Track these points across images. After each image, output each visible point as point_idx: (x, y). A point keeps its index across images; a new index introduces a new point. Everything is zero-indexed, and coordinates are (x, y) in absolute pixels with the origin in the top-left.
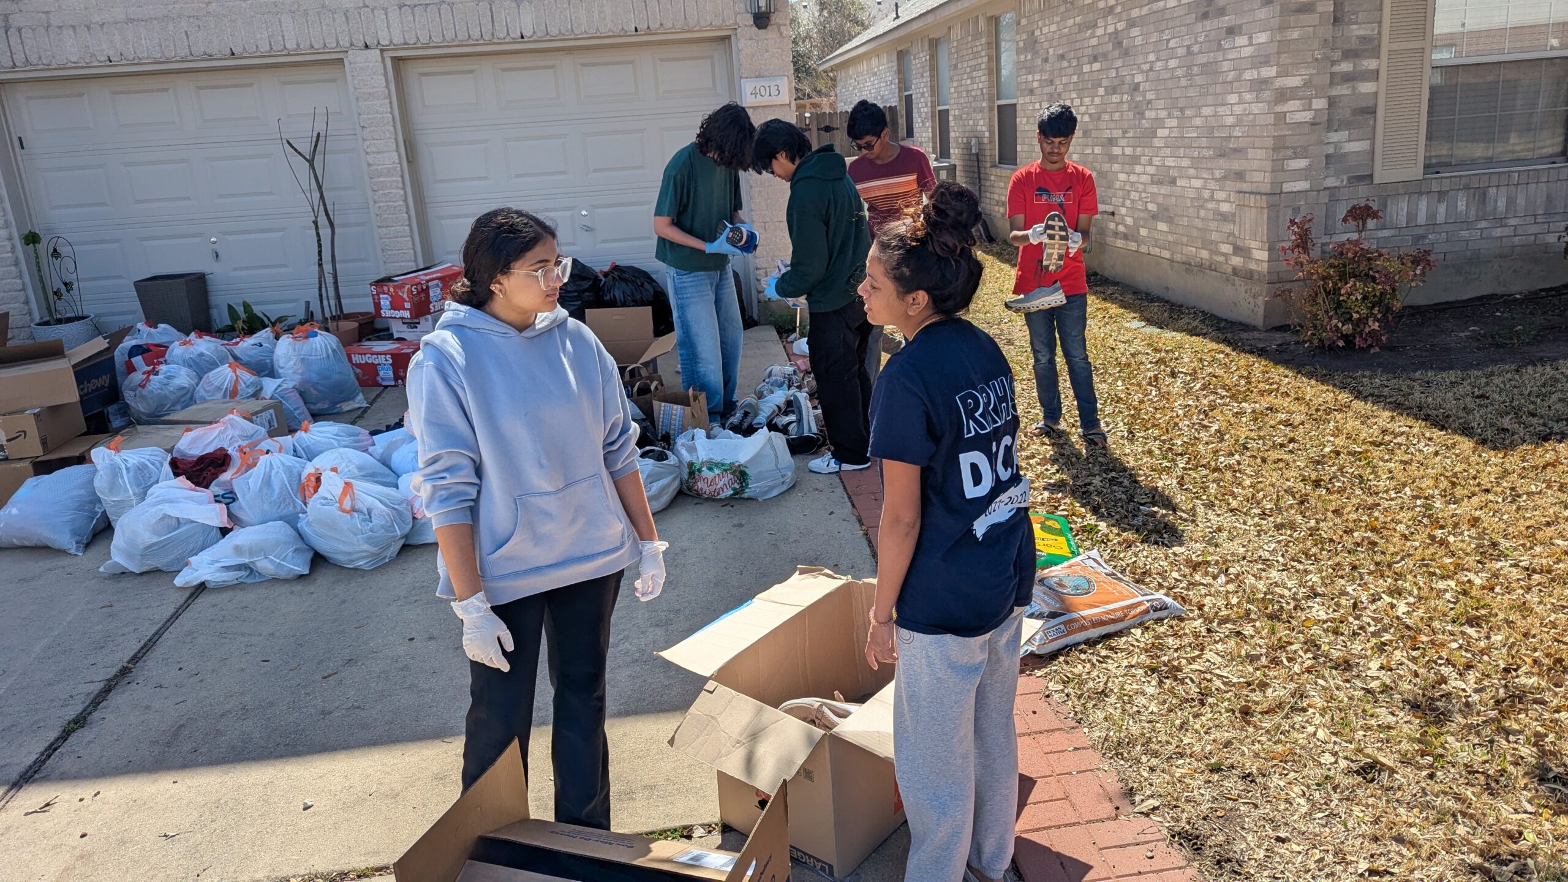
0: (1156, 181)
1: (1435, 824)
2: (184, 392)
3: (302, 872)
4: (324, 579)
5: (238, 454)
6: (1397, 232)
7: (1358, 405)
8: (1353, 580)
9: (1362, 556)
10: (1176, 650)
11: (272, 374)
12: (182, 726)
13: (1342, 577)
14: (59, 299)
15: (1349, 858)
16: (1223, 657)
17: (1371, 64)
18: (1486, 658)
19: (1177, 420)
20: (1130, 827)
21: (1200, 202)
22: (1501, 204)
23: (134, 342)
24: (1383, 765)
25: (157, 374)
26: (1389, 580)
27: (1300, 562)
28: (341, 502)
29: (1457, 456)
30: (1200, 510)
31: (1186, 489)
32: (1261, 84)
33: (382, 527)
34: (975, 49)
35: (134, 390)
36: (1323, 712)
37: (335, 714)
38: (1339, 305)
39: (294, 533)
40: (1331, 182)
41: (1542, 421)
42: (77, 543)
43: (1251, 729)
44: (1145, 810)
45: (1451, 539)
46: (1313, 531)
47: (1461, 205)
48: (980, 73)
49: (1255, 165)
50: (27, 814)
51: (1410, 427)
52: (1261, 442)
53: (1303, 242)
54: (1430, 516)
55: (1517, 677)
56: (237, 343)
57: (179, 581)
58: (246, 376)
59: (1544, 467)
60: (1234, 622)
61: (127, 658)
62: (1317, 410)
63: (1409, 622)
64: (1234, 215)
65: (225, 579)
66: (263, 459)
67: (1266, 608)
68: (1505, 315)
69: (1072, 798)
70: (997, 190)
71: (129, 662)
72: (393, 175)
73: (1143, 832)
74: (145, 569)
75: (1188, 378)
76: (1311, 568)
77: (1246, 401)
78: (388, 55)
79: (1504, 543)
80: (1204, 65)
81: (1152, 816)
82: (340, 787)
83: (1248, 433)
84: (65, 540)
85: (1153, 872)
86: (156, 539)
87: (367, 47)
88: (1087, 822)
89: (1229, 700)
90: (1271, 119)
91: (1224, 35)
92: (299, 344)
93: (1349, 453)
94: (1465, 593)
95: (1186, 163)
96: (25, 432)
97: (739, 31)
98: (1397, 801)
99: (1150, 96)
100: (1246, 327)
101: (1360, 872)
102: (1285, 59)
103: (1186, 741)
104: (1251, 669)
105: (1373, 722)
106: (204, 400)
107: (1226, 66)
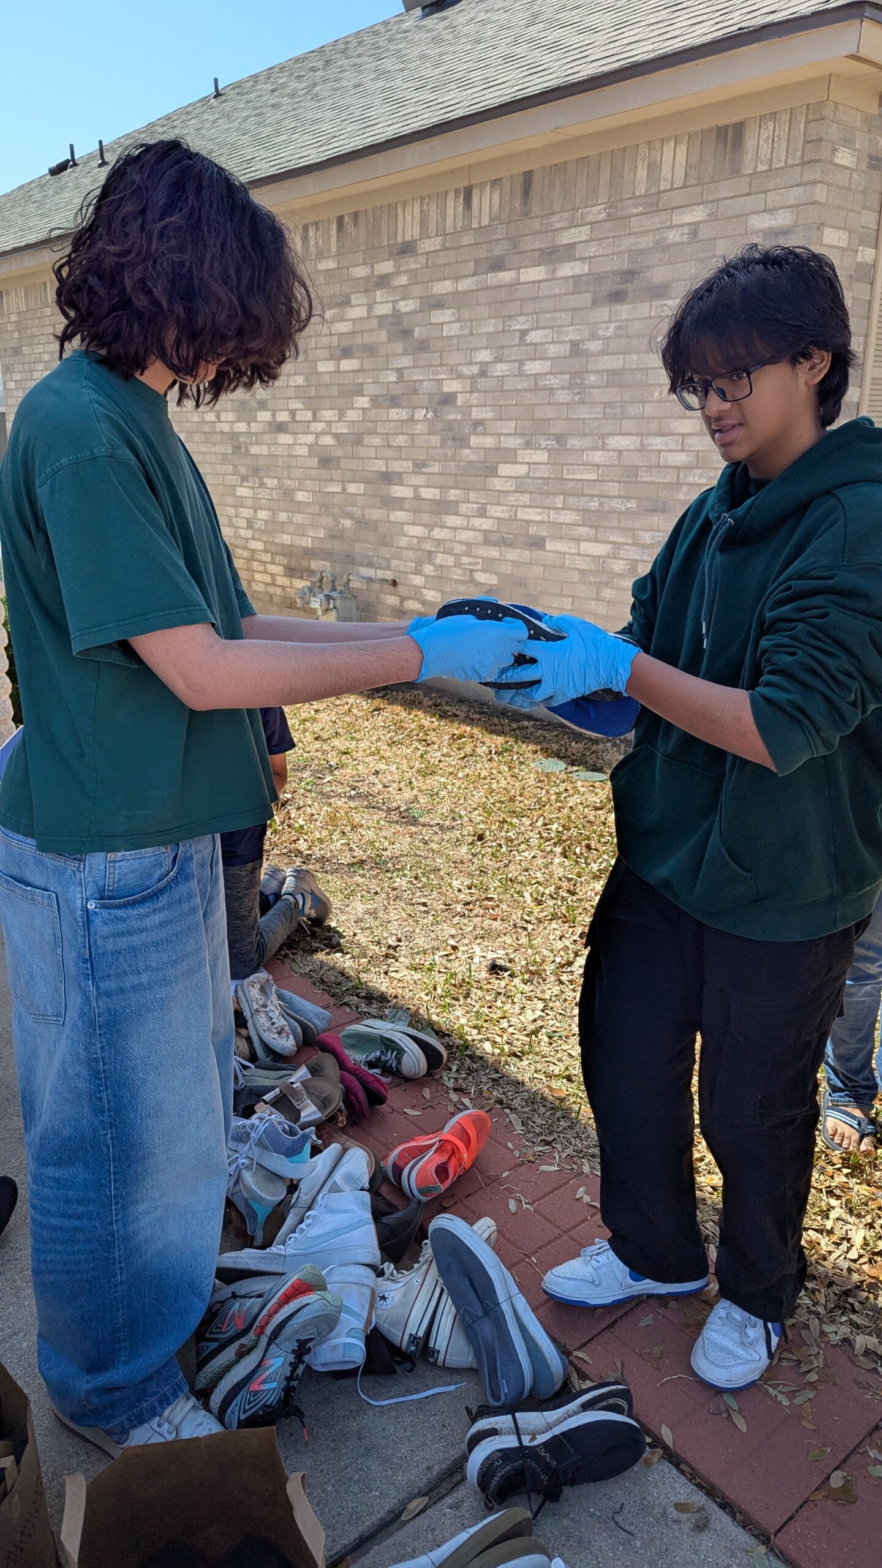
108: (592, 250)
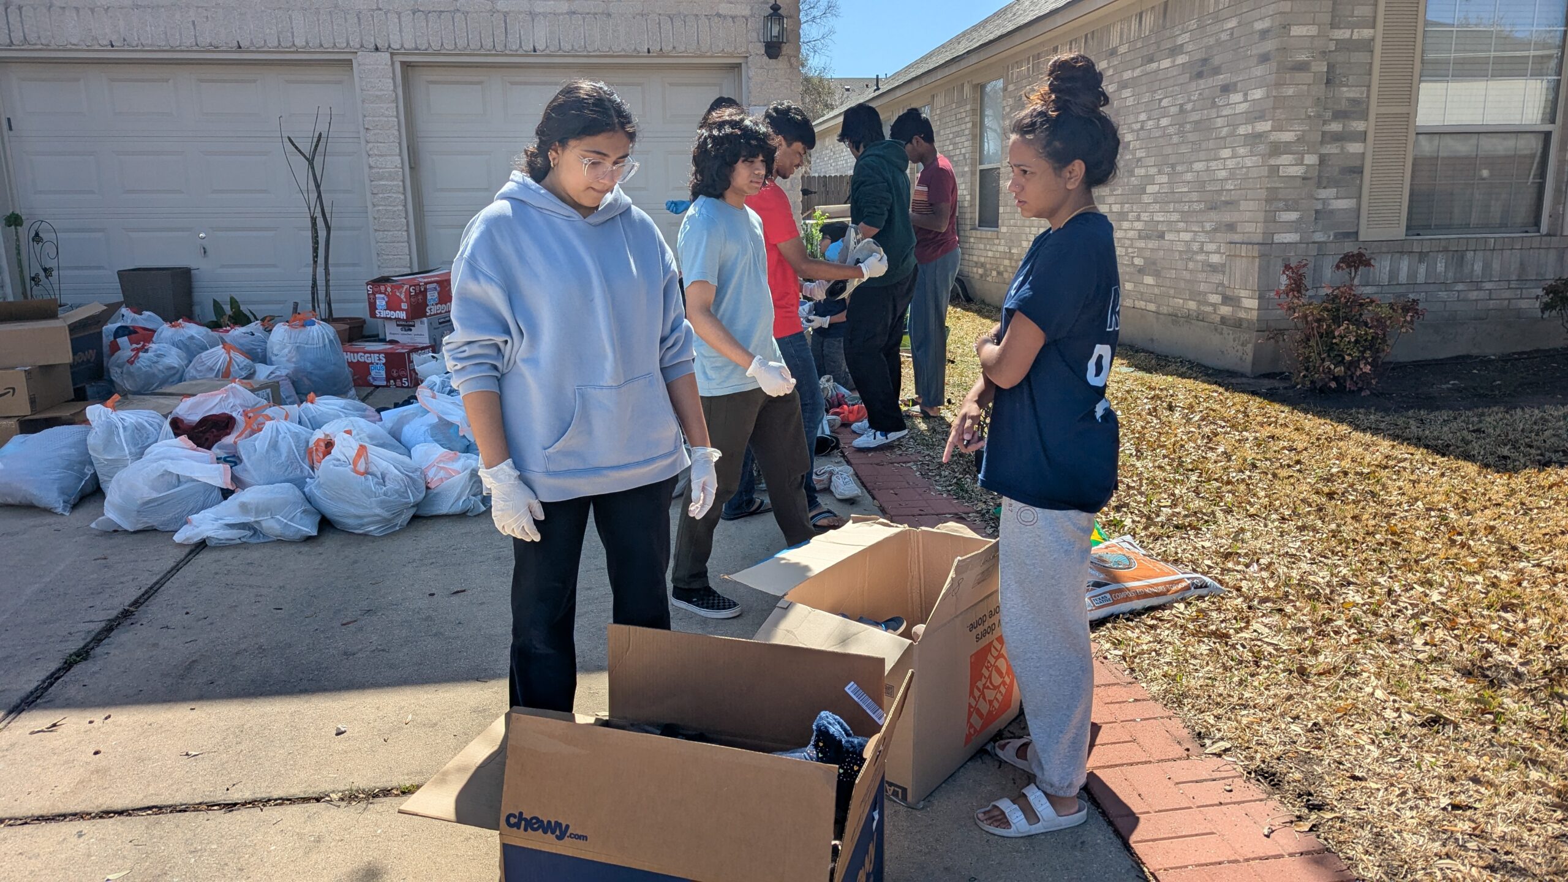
0: (1143, 236)
1: (1508, 770)
2: (173, 372)
3: (342, 788)
4: (331, 543)
5: (243, 418)
6: (1380, 289)
7: (1357, 435)
8: (1383, 574)
9: (1387, 551)
10: (1222, 622)
11: (265, 360)
12: (194, 661)
13: (1370, 570)
14: (37, 284)
15: (1429, 795)
16: (1270, 628)
17: (1359, 126)
18: (1525, 637)
19: (1183, 443)
20: (1205, 766)
21: (1188, 254)
22: (1478, 267)
23: (119, 324)
24: (1448, 719)
25: (146, 351)
26: (1418, 574)
27: (1325, 557)
28: (355, 463)
29: (1463, 477)
30: (1220, 515)
31: (1202, 497)
32: (1256, 138)
33: (397, 491)
34: (959, 116)
35: (120, 366)
36: (1378, 676)
37: (360, 655)
38: (1331, 347)
39: (302, 496)
40: (1319, 237)
41: (1539, 452)
42: (64, 502)
43: (1309, 688)
44: (1217, 751)
45: (1471, 543)
46: (1334, 534)
47: (1440, 267)
48: (964, 139)
49: (1248, 216)
50: (32, 733)
51: (1412, 454)
52: (1268, 463)
53: (1297, 286)
54: (1446, 525)
55: (1559, 654)
56: (228, 331)
57: (178, 538)
58: (240, 359)
59: (1550, 487)
60: (1274, 602)
61: (127, 603)
62: (1318, 439)
63: (1444, 607)
64: (1224, 265)
65: (229, 536)
66: (268, 424)
67: (1303, 592)
68: (1482, 373)
69: (1140, 740)
70: (976, 252)
71: (130, 606)
72: (394, 180)
73: (1218, 770)
74: (140, 527)
75: (1186, 411)
76: (1340, 562)
77: (1247, 431)
78: (399, 59)
79: (1522, 548)
80: (1196, 122)
81: (1223, 756)
82: (372, 717)
83: (1254, 455)
84: (52, 498)
85: (1234, 803)
86: (155, 495)
87: (377, 49)
88: (1159, 761)
89: (1283, 663)
90: (1264, 171)
91: (1219, 93)
92: (295, 332)
93: (1357, 473)
94: (1494, 585)
95: (1175, 217)
96: (14, 389)
97: (750, 59)
98: (1466, 750)
99: (1140, 154)
100: (1232, 374)
101: (1442, 806)
102: (1280, 114)
103: (1247, 695)
104: (1300, 641)
105: (1428, 686)
106: (194, 378)
107: (1220, 122)
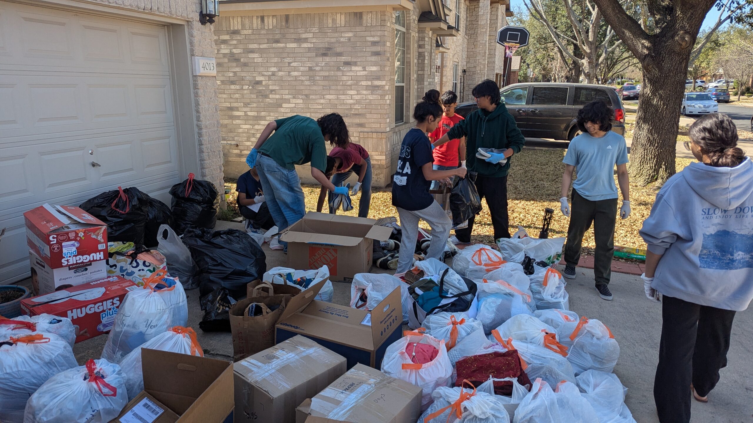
32: (374, 87)
91: (342, 65)
99: (273, 87)
107: (345, 78)
108: (314, 40)
